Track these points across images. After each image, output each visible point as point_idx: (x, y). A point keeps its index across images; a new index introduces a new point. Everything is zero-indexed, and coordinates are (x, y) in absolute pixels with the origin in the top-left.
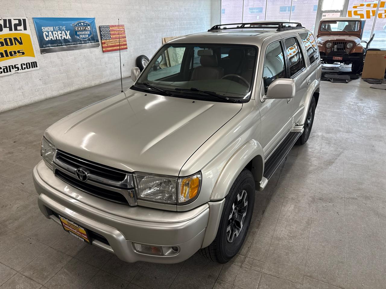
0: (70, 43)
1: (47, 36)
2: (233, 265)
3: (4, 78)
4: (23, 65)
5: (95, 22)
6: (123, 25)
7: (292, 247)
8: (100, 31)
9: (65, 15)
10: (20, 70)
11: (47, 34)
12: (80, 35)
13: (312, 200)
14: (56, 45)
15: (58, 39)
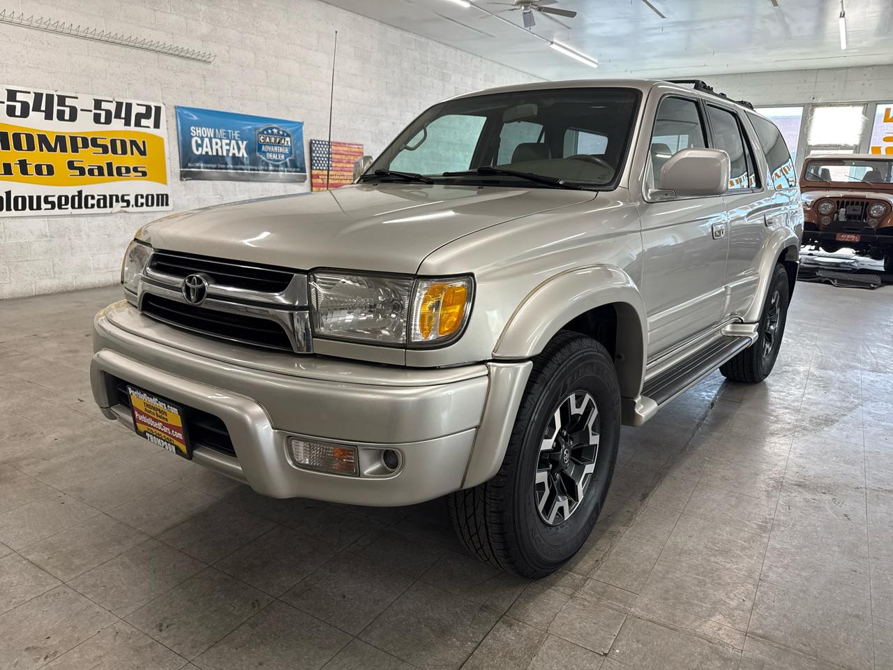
0: (244, 165)
1: (198, 146)
2: (550, 590)
3: (96, 218)
4: (139, 197)
5: (302, 132)
6: (362, 145)
7: (716, 571)
8: (311, 151)
9: (241, 109)
10: (133, 206)
11: (199, 142)
12: (268, 154)
13: (775, 485)
14: (215, 166)
15: (220, 154)
